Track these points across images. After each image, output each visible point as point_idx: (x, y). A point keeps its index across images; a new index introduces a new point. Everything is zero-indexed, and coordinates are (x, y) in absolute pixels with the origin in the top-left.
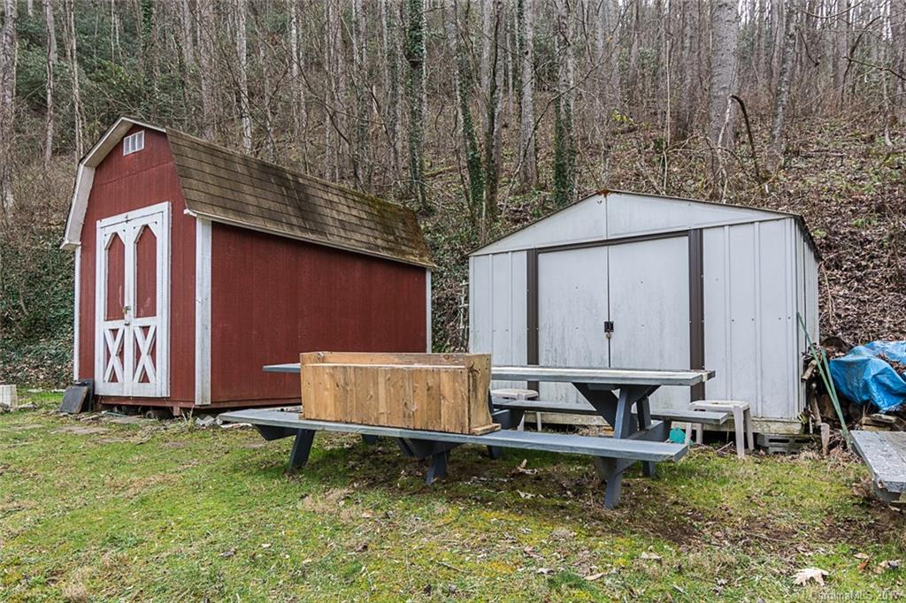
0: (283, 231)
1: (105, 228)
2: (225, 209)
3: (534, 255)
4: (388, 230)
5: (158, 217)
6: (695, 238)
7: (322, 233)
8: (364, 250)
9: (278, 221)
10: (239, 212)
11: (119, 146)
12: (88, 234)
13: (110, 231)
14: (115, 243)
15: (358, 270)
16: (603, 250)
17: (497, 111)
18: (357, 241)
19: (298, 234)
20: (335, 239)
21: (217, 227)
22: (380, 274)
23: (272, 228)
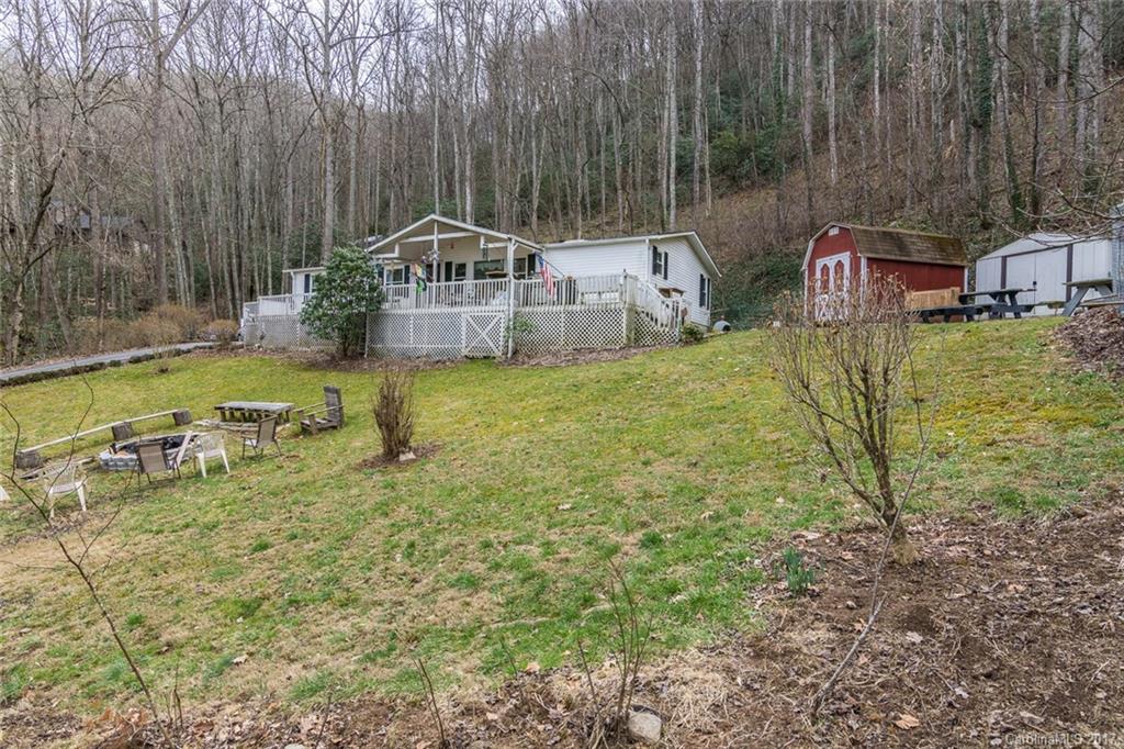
0: (893, 257)
1: (820, 263)
2: (872, 252)
3: (1004, 259)
4: (943, 250)
5: (845, 257)
6: (1070, 247)
7: (909, 256)
8: (929, 261)
9: (888, 253)
10: (876, 253)
11: (827, 232)
12: (812, 266)
13: (822, 264)
14: (825, 269)
15: (926, 270)
16: (1033, 255)
17: (1038, 158)
18: (925, 258)
19: (898, 258)
20: (915, 258)
21: (869, 259)
22: (937, 271)
23: (889, 257)
